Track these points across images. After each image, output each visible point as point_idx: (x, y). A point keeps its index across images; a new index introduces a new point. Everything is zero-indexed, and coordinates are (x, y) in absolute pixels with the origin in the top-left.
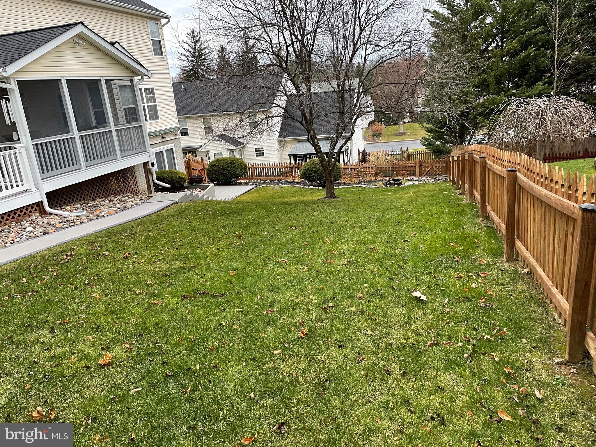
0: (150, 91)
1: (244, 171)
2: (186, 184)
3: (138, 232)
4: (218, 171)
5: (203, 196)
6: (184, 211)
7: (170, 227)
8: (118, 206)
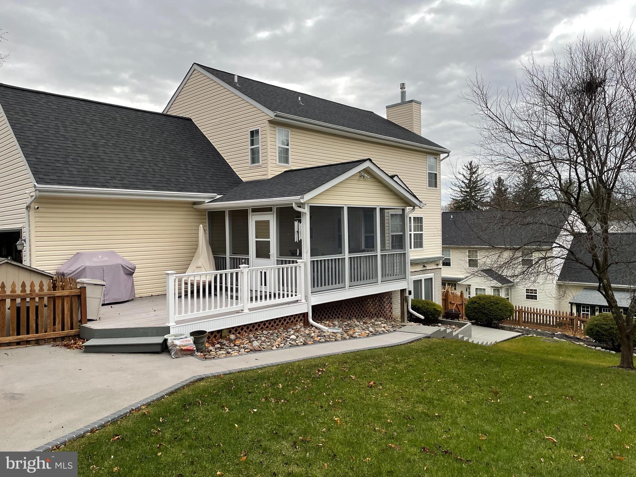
0: (419, 220)
1: (509, 314)
2: (441, 318)
3: (386, 361)
4: (478, 309)
5: (457, 334)
6: (435, 348)
7: (418, 363)
8: (371, 329)
